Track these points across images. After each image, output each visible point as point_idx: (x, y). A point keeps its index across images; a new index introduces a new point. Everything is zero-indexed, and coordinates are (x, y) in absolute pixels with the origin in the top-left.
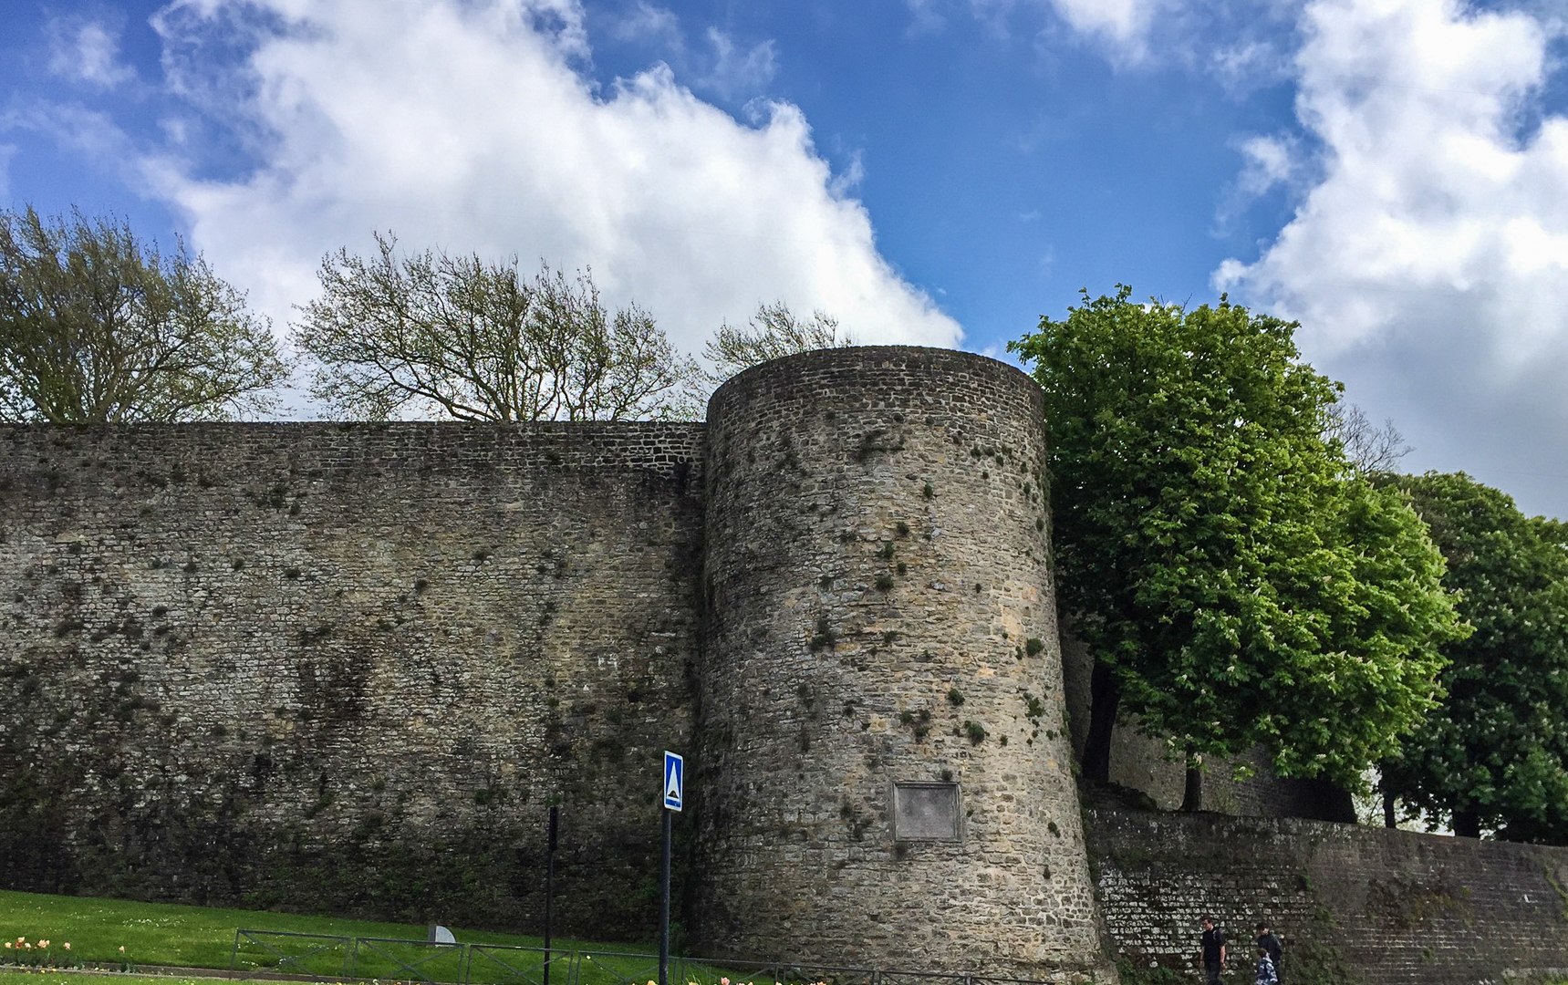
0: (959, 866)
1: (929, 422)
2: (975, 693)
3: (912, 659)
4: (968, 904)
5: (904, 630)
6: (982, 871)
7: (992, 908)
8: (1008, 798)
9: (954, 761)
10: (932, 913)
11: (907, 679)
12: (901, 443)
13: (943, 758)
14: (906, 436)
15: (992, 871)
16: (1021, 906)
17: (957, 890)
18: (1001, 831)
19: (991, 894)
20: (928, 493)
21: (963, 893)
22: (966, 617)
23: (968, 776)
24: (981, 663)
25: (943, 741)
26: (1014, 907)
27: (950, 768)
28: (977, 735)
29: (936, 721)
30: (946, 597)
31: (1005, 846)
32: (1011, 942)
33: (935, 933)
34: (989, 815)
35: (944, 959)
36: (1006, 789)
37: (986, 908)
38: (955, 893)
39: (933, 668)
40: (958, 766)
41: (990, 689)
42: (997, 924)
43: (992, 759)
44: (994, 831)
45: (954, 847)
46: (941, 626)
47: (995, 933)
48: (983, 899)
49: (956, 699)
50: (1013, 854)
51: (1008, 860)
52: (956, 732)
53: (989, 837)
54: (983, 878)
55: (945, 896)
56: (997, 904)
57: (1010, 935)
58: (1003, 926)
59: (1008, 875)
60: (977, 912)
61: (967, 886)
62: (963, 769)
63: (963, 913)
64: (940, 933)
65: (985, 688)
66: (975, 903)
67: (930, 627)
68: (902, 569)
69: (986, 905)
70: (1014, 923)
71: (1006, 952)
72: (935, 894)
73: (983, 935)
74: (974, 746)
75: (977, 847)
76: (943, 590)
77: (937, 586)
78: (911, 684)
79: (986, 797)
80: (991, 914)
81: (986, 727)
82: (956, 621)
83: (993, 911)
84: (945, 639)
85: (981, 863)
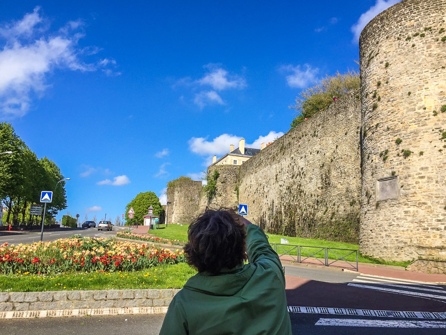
0: (397, 208)
1: (387, 38)
2: (407, 137)
3: (384, 131)
4: (399, 223)
5: (381, 121)
6: (406, 209)
7: (409, 225)
8: (422, 177)
9: (397, 167)
10: (386, 228)
11: (382, 139)
12: (378, 51)
13: (392, 167)
14: (380, 48)
15: (412, 209)
16: (426, 222)
17: (395, 218)
18: (417, 192)
19: (410, 219)
20: (387, 65)
21: (397, 219)
22: (403, 108)
23: (402, 172)
24: (410, 124)
25: (393, 160)
26: (421, 223)
27: (394, 170)
28: (407, 154)
29: (390, 153)
30: (395, 103)
31: (420, 197)
32: (418, 238)
33: (386, 236)
34: (411, 186)
35: (389, 246)
36: (421, 174)
37: (407, 225)
38: (394, 220)
39: (390, 132)
40: (398, 169)
41: (415, 133)
42: (411, 231)
43: (414, 163)
44: (413, 192)
45: (394, 201)
46: (393, 115)
47: (411, 235)
48: (406, 221)
49: (398, 142)
50: (423, 200)
51: (419, 203)
52: (398, 155)
53: (410, 195)
54: (406, 212)
55: (391, 221)
56: (412, 222)
57: (418, 235)
58: (414, 232)
59: (419, 210)
60: (403, 226)
61: (399, 216)
62: (400, 170)
63: (397, 227)
64: (388, 236)
65: (413, 133)
66: (402, 223)
67: (389, 117)
68: (379, 99)
69: (406, 223)
70: (421, 230)
71: (415, 242)
72: (387, 221)
73: (405, 235)
74: (405, 159)
75: (405, 200)
76: (394, 100)
77: (391, 100)
78: (383, 141)
79: (410, 178)
80: (409, 227)
81: (411, 149)
82: (399, 111)
83: (410, 226)
84: (395, 119)
85: (406, 206)
